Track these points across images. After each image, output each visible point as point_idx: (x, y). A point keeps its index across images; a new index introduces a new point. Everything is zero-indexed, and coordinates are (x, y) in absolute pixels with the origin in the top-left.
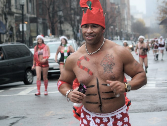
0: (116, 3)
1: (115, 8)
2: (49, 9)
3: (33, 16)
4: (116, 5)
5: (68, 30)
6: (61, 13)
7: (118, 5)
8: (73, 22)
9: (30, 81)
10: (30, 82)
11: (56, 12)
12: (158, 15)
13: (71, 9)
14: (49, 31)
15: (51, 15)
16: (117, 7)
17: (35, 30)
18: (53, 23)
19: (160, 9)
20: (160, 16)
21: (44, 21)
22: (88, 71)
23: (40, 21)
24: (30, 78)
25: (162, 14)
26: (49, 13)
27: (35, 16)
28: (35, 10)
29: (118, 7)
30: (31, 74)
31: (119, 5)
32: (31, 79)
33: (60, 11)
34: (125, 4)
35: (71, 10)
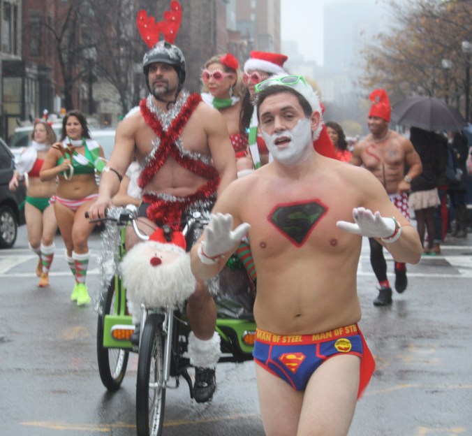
0: (244, 34)
1: (241, 46)
2: (59, 40)
3: (13, 57)
4: (243, 38)
5: (106, 100)
6: (92, 53)
7: (248, 37)
8: (123, 80)
9: (7, 238)
10: (8, 241)
11: (80, 49)
12: (361, 72)
13: (120, 43)
14: (58, 101)
15: (65, 57)
16: (245, 42)
17: (18, 99)
18: (69, 80)
19: (366, 55)
20: (368, 75)
21: (43, 73)
22: (376, 157)
23: (32, 71)
24: (8, 229)
25: (372, 70)
26: (59, 50)
27: (19, 58)
28: (20, 42)
29: (249, 43)
30: (11, 219)
31: (252, 40)
32: (11, 233)
33: (90, 46)
34: (267, 36)
35: (118, 46)
